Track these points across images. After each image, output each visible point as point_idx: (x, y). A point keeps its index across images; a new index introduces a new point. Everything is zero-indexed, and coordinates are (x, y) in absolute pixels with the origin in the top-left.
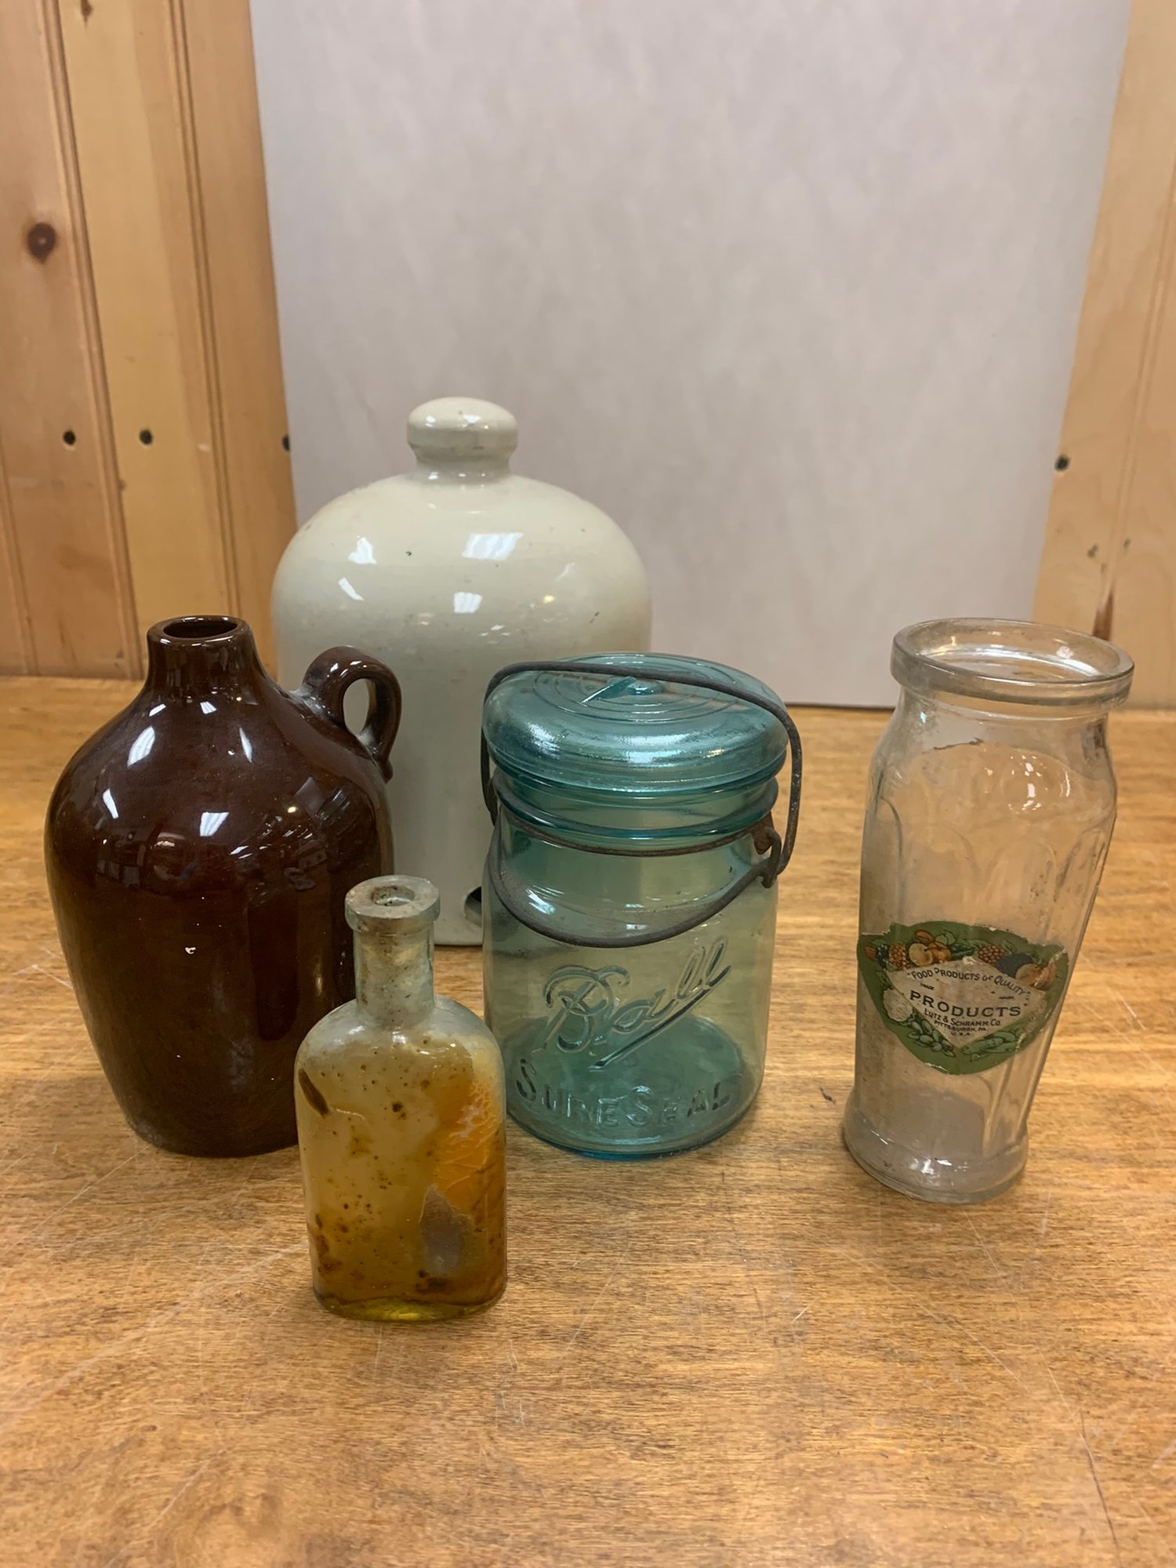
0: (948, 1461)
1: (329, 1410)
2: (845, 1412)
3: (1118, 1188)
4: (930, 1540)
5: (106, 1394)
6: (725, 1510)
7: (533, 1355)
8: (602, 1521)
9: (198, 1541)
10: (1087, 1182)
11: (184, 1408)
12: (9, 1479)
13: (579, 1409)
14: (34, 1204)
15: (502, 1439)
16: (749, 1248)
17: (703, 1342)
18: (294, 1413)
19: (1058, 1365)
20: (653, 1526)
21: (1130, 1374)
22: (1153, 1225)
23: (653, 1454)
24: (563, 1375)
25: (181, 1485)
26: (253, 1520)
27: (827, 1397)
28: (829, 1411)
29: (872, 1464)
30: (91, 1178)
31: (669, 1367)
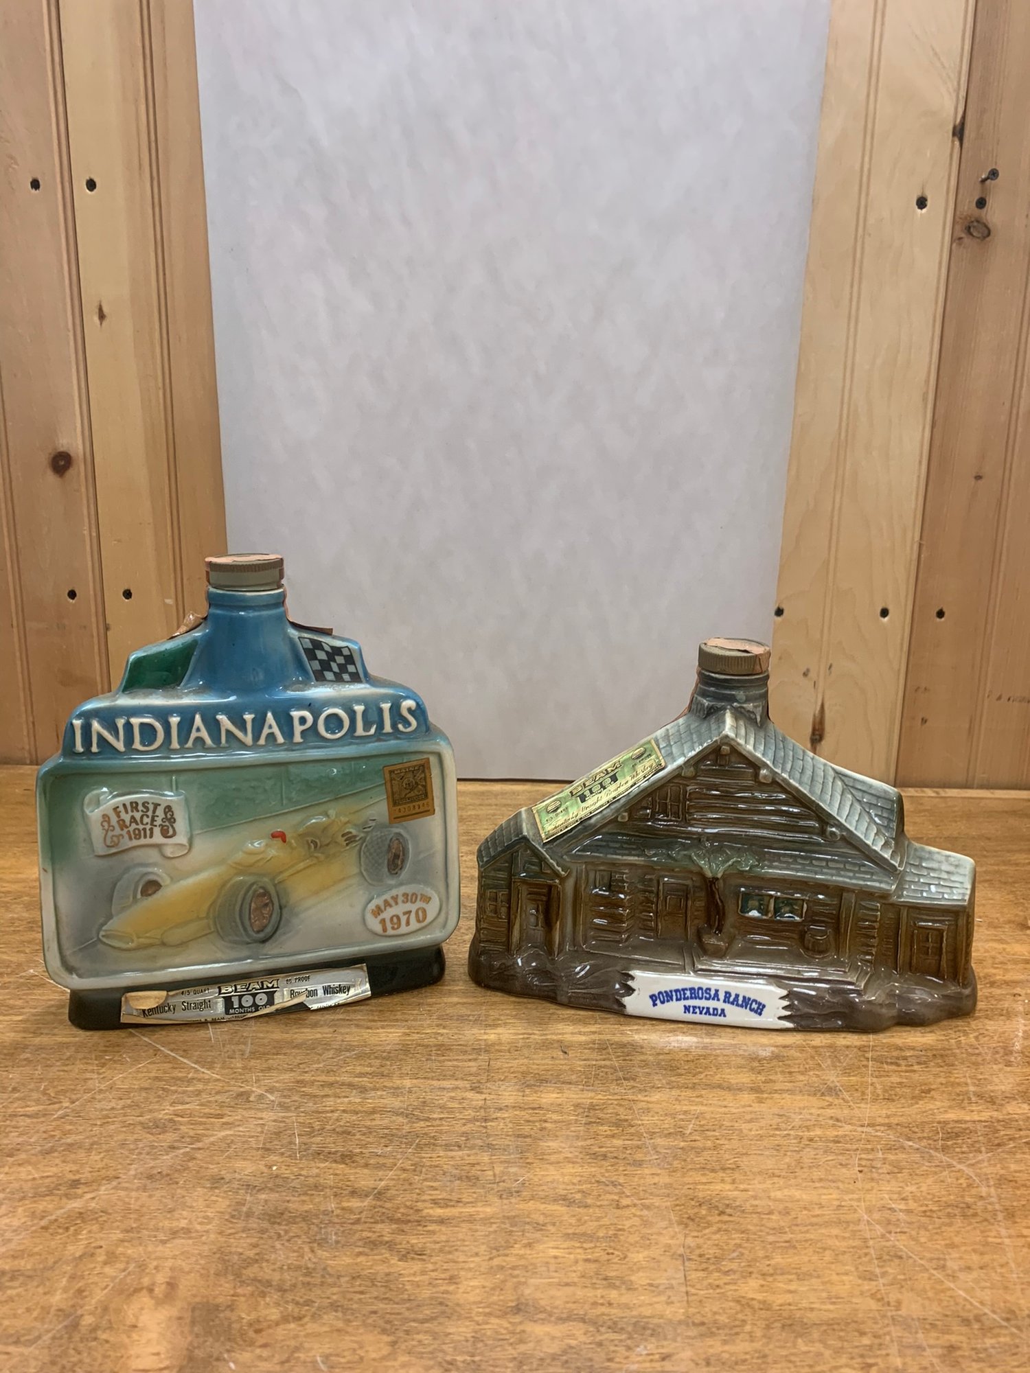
0: (596, 1261)
1: (212, 1236)
2: (538, 1235)
3: (744, 1106)
4: (574, 1302)
5: (72, 1228)
6: (451, 1288)
7: (345, 1204)
8: (376, 1294)
9: (125, 1307)
10: (725, 1103)
11: (121, 1236)
12: (9, 1275)
13: (369, 1235)
14: (28, 1120)
15: (320, 1252)
16: (494, 1143)
17: (455, 1196)
18: (190, 1238)
19: (678, 1208)
20: (406, 1297)
21: (722, 1213)
22: (761, 1128)
23: (413, 1259)
24: (363, 1215)
25: (116, 1277)
26: (160, 1296)
27: (527, 1227)
28: (527, 1234)
29: (547, 1263)
30: (67, 1104)
31: (431, 1212)
